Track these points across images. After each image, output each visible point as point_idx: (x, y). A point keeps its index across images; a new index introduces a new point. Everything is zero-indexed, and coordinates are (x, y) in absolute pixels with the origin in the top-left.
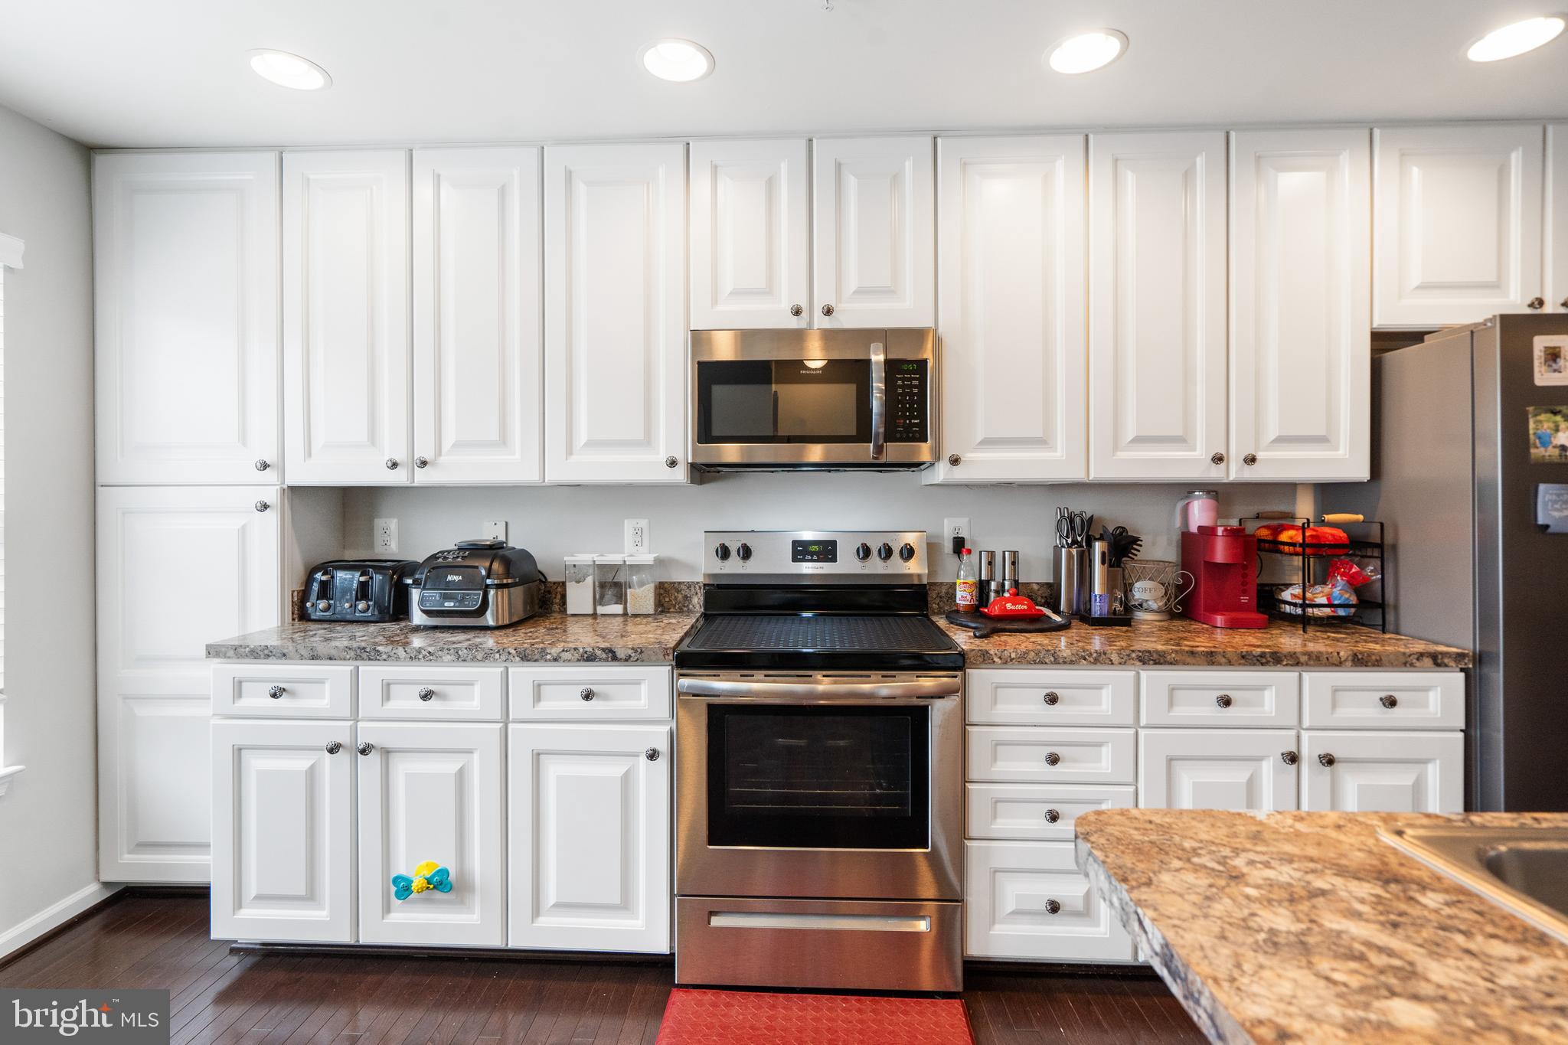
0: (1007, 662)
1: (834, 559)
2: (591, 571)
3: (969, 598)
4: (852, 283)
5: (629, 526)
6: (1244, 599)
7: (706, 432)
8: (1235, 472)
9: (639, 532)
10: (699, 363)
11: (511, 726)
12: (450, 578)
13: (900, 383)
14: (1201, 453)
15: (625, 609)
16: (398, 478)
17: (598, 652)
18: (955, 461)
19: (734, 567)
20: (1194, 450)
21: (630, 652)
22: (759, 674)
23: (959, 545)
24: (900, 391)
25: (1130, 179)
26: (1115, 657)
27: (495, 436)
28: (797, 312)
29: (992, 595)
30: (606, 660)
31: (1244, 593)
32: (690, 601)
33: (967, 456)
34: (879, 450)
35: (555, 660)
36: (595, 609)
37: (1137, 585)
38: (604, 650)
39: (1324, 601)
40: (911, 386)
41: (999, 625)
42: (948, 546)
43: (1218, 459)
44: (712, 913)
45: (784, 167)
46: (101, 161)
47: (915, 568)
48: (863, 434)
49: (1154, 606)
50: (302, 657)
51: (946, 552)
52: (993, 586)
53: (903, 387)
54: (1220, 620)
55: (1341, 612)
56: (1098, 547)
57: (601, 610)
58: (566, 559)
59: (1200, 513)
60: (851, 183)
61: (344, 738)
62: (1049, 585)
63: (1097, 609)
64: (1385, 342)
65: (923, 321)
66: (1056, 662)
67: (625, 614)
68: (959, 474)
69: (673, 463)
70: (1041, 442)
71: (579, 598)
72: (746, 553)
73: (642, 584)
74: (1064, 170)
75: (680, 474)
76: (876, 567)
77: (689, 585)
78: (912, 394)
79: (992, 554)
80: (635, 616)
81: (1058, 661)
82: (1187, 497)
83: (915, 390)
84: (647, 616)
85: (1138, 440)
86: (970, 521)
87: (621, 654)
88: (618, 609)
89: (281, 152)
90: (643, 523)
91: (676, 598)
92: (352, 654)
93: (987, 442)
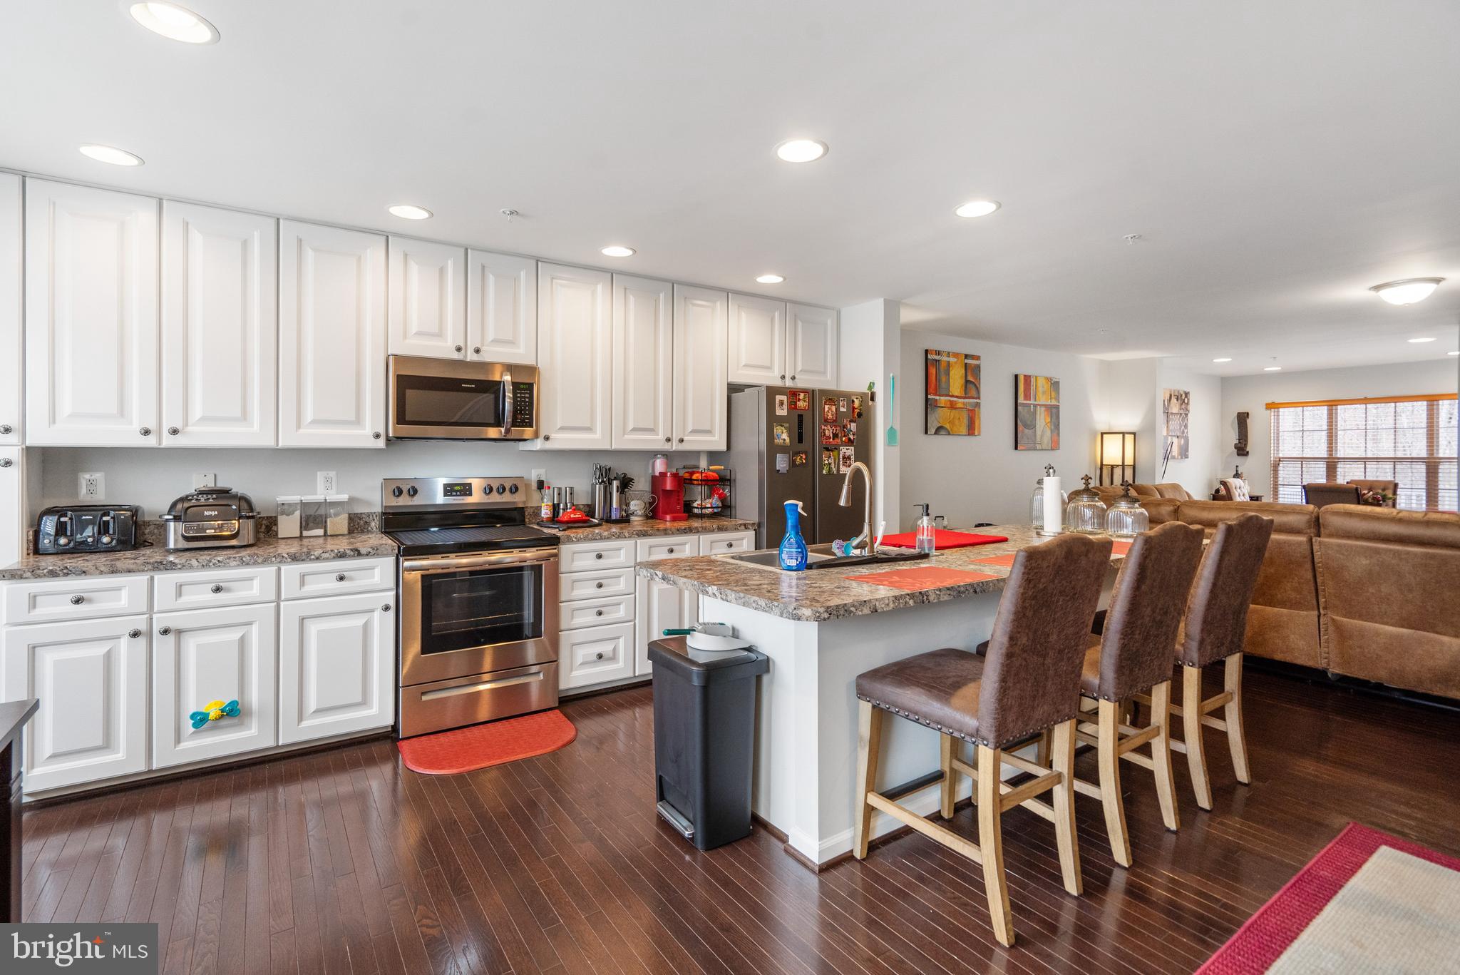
0: (579, 540)
1: (470, 494)
2: (299, 507)
3: (549, 513)
4: (490, 335)
5: (320, 476)
6: (678, 507)
7: (401, 419)
8: (675, 446)
9: (328, 480)
10: (398, 376)
11: (282, 604)
12: (206, 513)
13: (519, 395)
14: (661, 436)
15: (326, 532)
16: (151, 441)
17: (348, 552)
18: (547, 438)
19: (404, 501)
20: (658, 435)
21: (369, 550)
22: (453, 555)
23: (541, 485)
24: (519, 399)
25: (631, 299)
26: (627, 534)
27: (238, 414)
28: (459, 349)
29: (561, 511)
30: (354, 556)
31: (678, 504)
32: (369, 525)
33: (552, 436)
34: (508, 431)
35: (317, 558)
36: (301, 533)
37: (632, 503)
39: (709, 506)
40: (525, 398)
41: (570, 525)
42: (534, 485)
43: (668, 440)
44: (423, 693)
45: (450, 263)
47: (518, 499)
48: (498, 423)
49: (640, 513)
50: (102, 572)
51: (533, 488)
52: (562, 506)
53: (521, 397)
54: (668, 517)
55: (716, 510)
56: (615, 483)
57: (305, 533)
58: (278, 499)
59: (660, 466)
60: (491, 279)
61: (143, 627)
62: (588, 505)
63: (614, 517)
64: (734, 389)
65: (530, 361)
66: (601, 539)
67: (325, 534)
68: (549, 446)
69: (377, 436)
70: (589, 429)
71: (288, 526)
72: (414, 492)
73: (336, 515)
74: (601, 289)
75: (381, 443)
76: (495, 498)
77: (368, 514)
78: (525, 402)
79: (560, 489)
80: (331, 536)
81: (602, 538)
82: (654, 458)
83: (527, 400)
84: (343, 535)
85: (634, 430)
86: (546, 471)
87: (363, 551)
88: (320, 532)
90: (332, 474)
91: (358, 524)
92: (150, 567)
93: (563, 429)
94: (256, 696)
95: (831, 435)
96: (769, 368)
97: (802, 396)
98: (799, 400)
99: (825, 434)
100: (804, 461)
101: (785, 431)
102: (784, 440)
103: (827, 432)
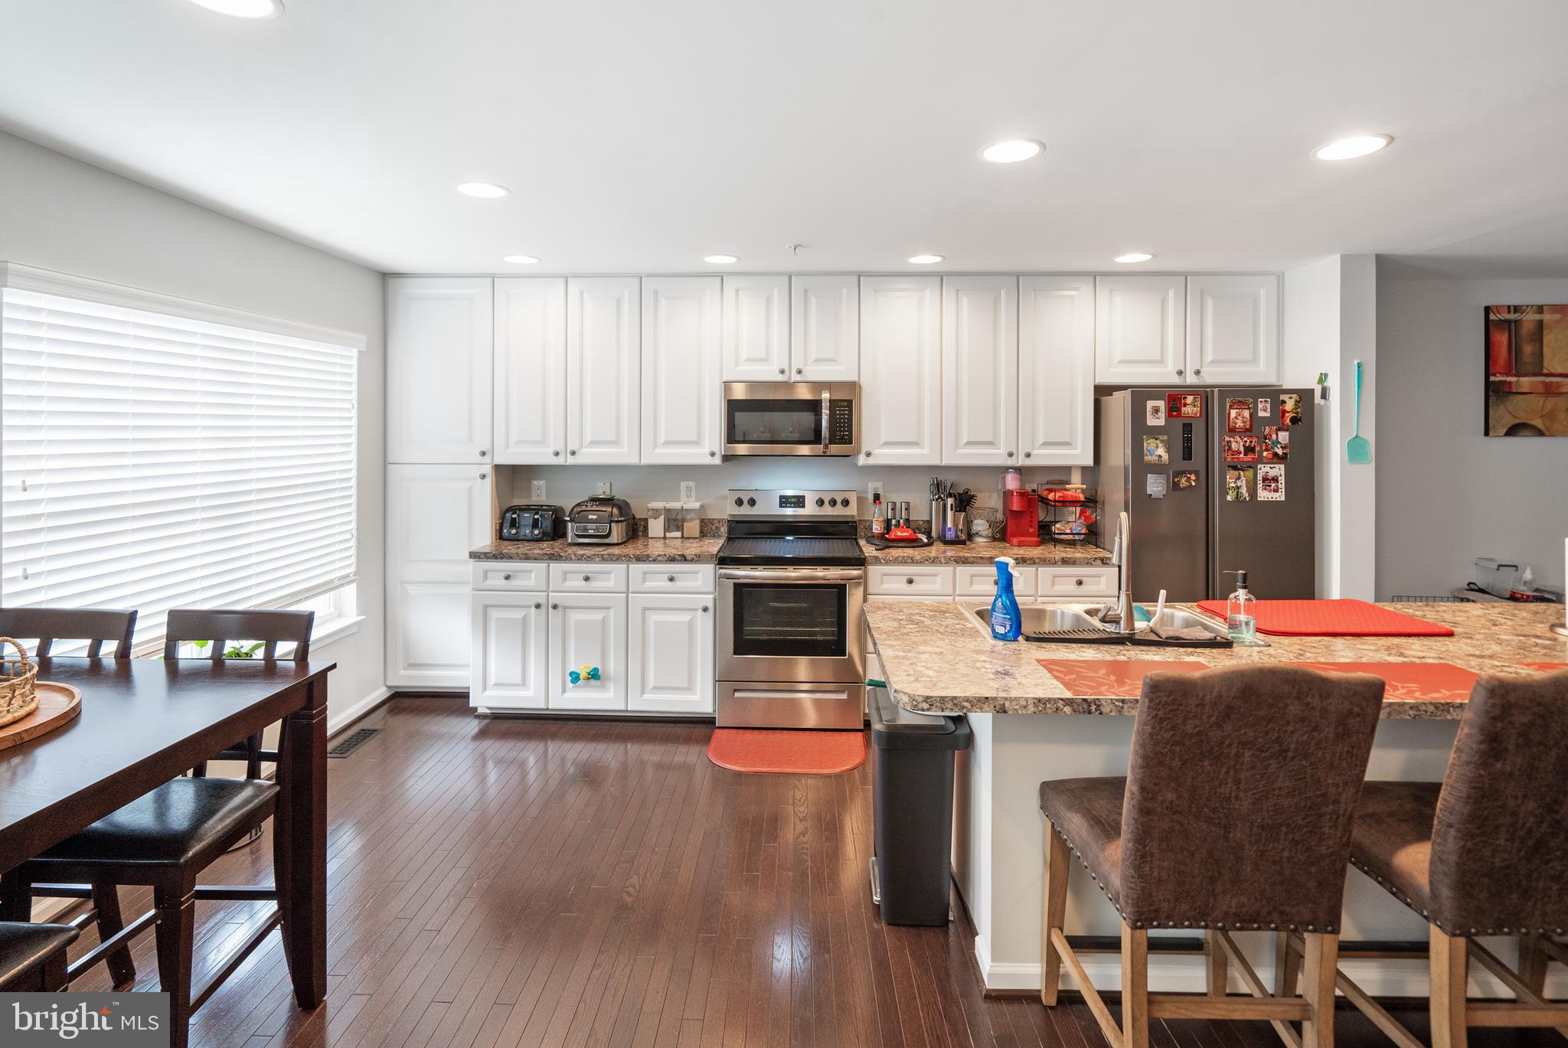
0: (888, 562)
1: (804, 507)
2: (663, 512)
3: (879, 529)
4: (813, 356)
5: (683, 485)
6: (1031, 530)
7: (731, 438)
8: (1021, 461)
9: (688, 489)
10: (728, 400)
11: (630, 595)
12: (590, 517)
13: (838, 412)
14: (1002, 451)
15: (683, 534)
16: (559, 461)
17: (677, 557)
18: (868, 455)
19: (746, 511)
20: (999, 449)
21: (694, 556)
22: (760, 568)
23: (877, 498)
24: (838, 417)
25: (965, 300)
26: (943, 560)
27: (613, 438)
28: (782, 372)
29: (893, 527)
30: (681, 561)
31: (1031, 526)
32: (719, 530)
33: (876, 451)
34: (826, 447)
35: (654, 560)
36: (665, 534)
37: (975, 522)
38: (679, 555)
39: (1068, 531)
40: (844, 414)
41: (891, 544)
42: (871, 498)
43: (1011, 455)
44: (735, 690)
45: (776, 291)
46: (392, 282)
47: (852, 511)
48: (816, 439)
49: (984, 533)
50: (520, 559)
51: (870, 501)
52: (894, 522)
53: (840, 414)
54: (1015, 540)
55: (1077, 537)
56: (950, 501)
57: (668, 535)
58: (649, 505)
59: (1012, 483)
60: (813, 300)
61: (542, 601)
62: (928, 521)
63: (950, 535)
65: (851, 377)
67: (682, 537)
68: (871, 461)
69: (713, 454)
70: (917, 444)
71: (656, 527)
72: (752, 502)
73: (692, 520)
74: (930, 295)
75: (717, 460)
76: (828, 511)
77: (719, 521)
78: (844, 419)
79: (895, 504)
80: (689, 538)
81: (914, 562)
82: (1005, 472)
83: (846, 416)
84: (696, 538)
85: (969, 443)
86: (884, 485)
87: (688, 558)
88: (678, 534)
89: (493, 277)
90: (692, 484)
91: (711, 528)
92: (547, 557)
93: (887, 444)
94: (613, 667)
95: (1242, 449)
96: (1161, 361)
97: (1190, 399)
98: (1185, 405)
99: (1230, 448)
100: (1193, 484)
101: (1160, 445)
102: (1160, 456)
103: (1234, 446)
